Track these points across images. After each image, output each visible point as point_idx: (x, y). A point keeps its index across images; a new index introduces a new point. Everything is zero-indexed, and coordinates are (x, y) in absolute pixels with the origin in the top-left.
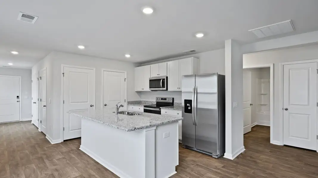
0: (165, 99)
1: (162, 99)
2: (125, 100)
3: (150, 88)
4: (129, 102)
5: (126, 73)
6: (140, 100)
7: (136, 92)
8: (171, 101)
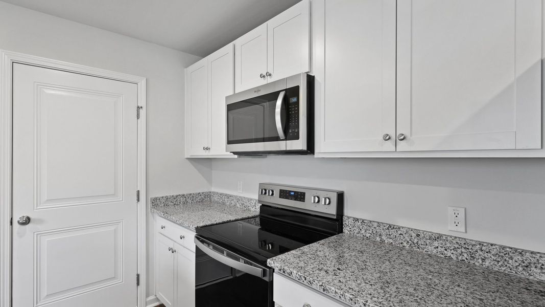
0: (300, 196)
1: (284, 194)
2: (138, 192)
3: (229, 142)
4: (156, 199)
5: (142, 84)
6: (205, 190)
7: (187, 158)
8: (332, 211)
